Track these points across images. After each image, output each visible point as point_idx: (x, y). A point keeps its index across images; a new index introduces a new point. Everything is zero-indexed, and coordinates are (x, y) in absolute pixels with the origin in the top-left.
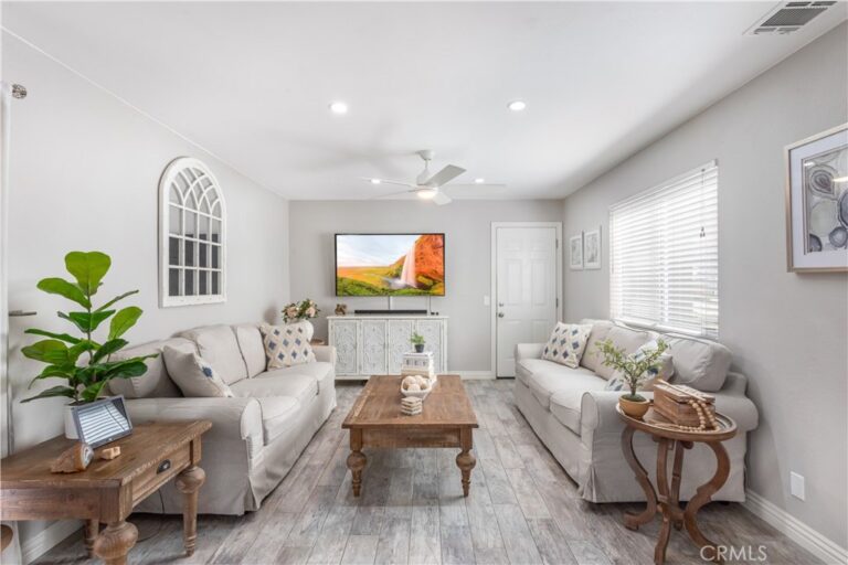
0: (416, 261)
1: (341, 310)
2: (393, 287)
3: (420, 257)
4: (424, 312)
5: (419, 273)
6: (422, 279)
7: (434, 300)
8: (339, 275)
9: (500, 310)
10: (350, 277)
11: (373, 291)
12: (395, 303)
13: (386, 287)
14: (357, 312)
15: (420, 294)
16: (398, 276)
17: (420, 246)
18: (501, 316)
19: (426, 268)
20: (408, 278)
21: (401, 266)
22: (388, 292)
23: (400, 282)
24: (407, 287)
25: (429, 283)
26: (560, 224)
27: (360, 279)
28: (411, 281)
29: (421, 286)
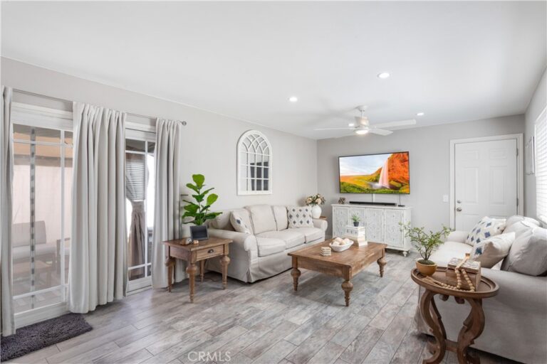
0: (389, 171)
1: (342, 201)
2: (374, 188)
3: (391, 169)
4: (393, 204)
5: (391, 179)
6: (393, 183)
7: (403, 197)
8: (341, 181)
9: (458, 206)
10: (348, 182)
11: (361, 191)
12: (375, 198)
13: (369, 188)
14: (351, 203)
15: (392, 193)
16: (377, 181)
17: (391, 161)
18: (459, 210)
19: (396, 176)
20: (383, 182)
21: (379, 175)
22: (371, 191)
23: (378, 185)
24: (383, 188)
25: (399, 185)
26: (521, 136)
27: (352, 183)
28: (386, 184)
29: (393, 187)
